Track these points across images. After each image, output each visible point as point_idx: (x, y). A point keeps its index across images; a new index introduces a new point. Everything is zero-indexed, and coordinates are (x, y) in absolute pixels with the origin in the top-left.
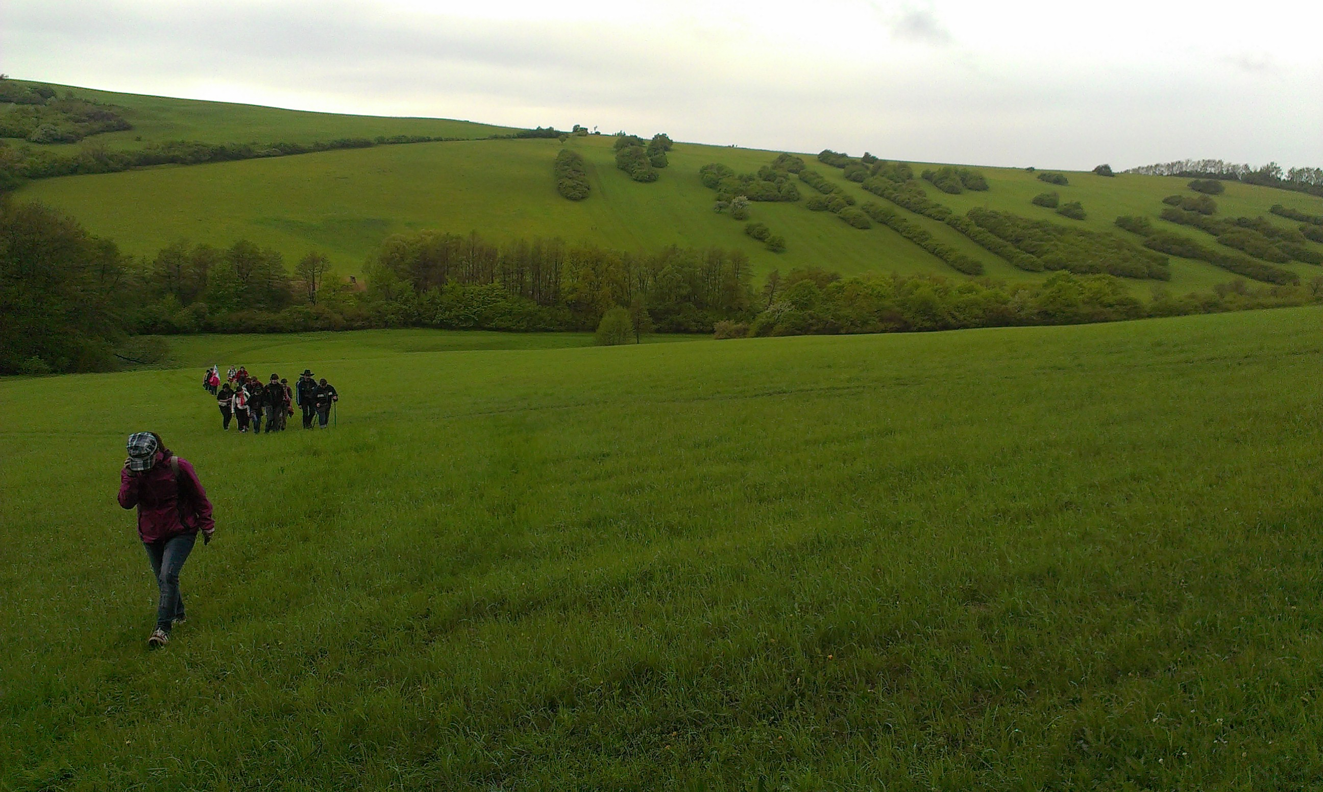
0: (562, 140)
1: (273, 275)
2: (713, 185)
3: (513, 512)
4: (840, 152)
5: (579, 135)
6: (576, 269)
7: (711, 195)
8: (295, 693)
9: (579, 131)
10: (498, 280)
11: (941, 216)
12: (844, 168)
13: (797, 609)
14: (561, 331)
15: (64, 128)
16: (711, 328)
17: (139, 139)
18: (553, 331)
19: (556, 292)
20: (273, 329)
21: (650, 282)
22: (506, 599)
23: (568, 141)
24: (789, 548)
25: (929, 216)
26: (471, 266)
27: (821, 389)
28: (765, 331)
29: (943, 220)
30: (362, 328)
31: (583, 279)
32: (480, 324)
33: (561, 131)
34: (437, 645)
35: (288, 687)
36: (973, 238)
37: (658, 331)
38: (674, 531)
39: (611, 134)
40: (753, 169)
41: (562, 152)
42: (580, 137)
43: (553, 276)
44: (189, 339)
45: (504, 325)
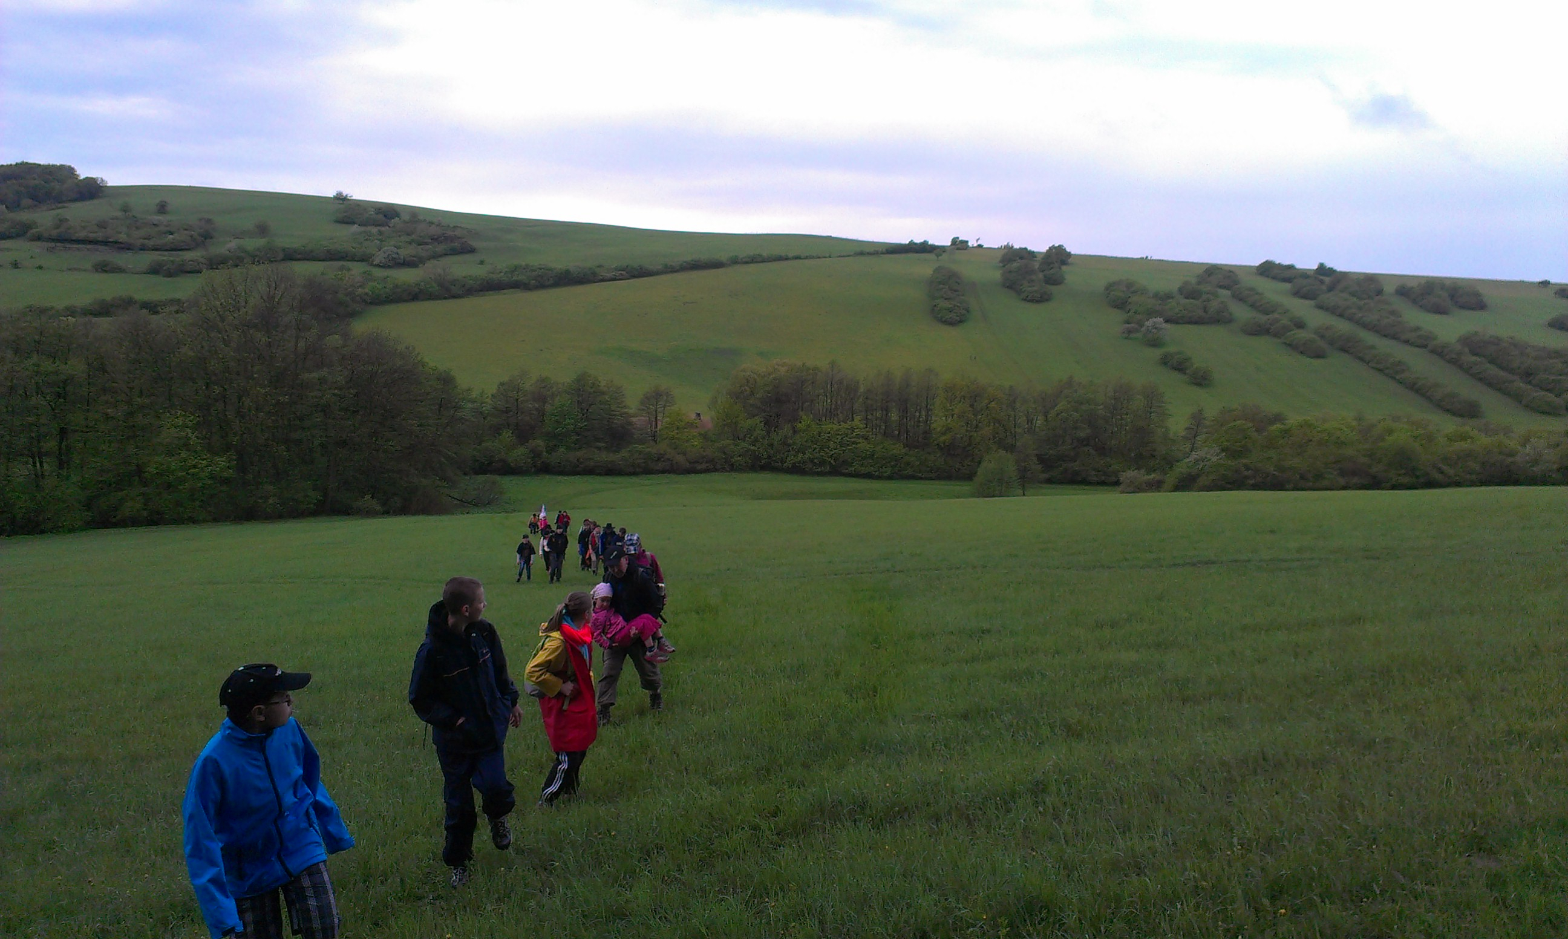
0: (938, 256)
1: (613, 411)
2: (1120, 305)
3: (875, 696)
4: (1286, 262)
5: (958, 249)
6: (950, 406)
7: (1118, 316)
8: (629, 895)
9: (959, 245)
10: (859, 418)
11: (1423, 343)
12: (1290, 282)
13: (1236, 845)
14: (931, 479)
15: (405, 252)
16: (1116, 480)
17: (482, 263)
18: (921, 478)
19: (925, 432)
20: (611, 471)
21: (1039, 422)
22: (867, 802)
23: (945, 256)
24: (1223, 764)
25: (1407, 342)
26: (829, 401)
27: (1261, 561)
28: (1186, 484)
29: (1425, 346)
30: (707, 471)
31: (959, 417)
32: (837, 469)
33: (936, 244)
34: (787, 851)
35: (620, 886)
36: (1467, 370)
37: (1049, 481)
38: (1073, 732)
39: (997, 247)
40: (1174, 286)
41: (937, 270)
42: (960, 251)
43: (923, 413)
44: (526, 480)
45: (864, 470)
